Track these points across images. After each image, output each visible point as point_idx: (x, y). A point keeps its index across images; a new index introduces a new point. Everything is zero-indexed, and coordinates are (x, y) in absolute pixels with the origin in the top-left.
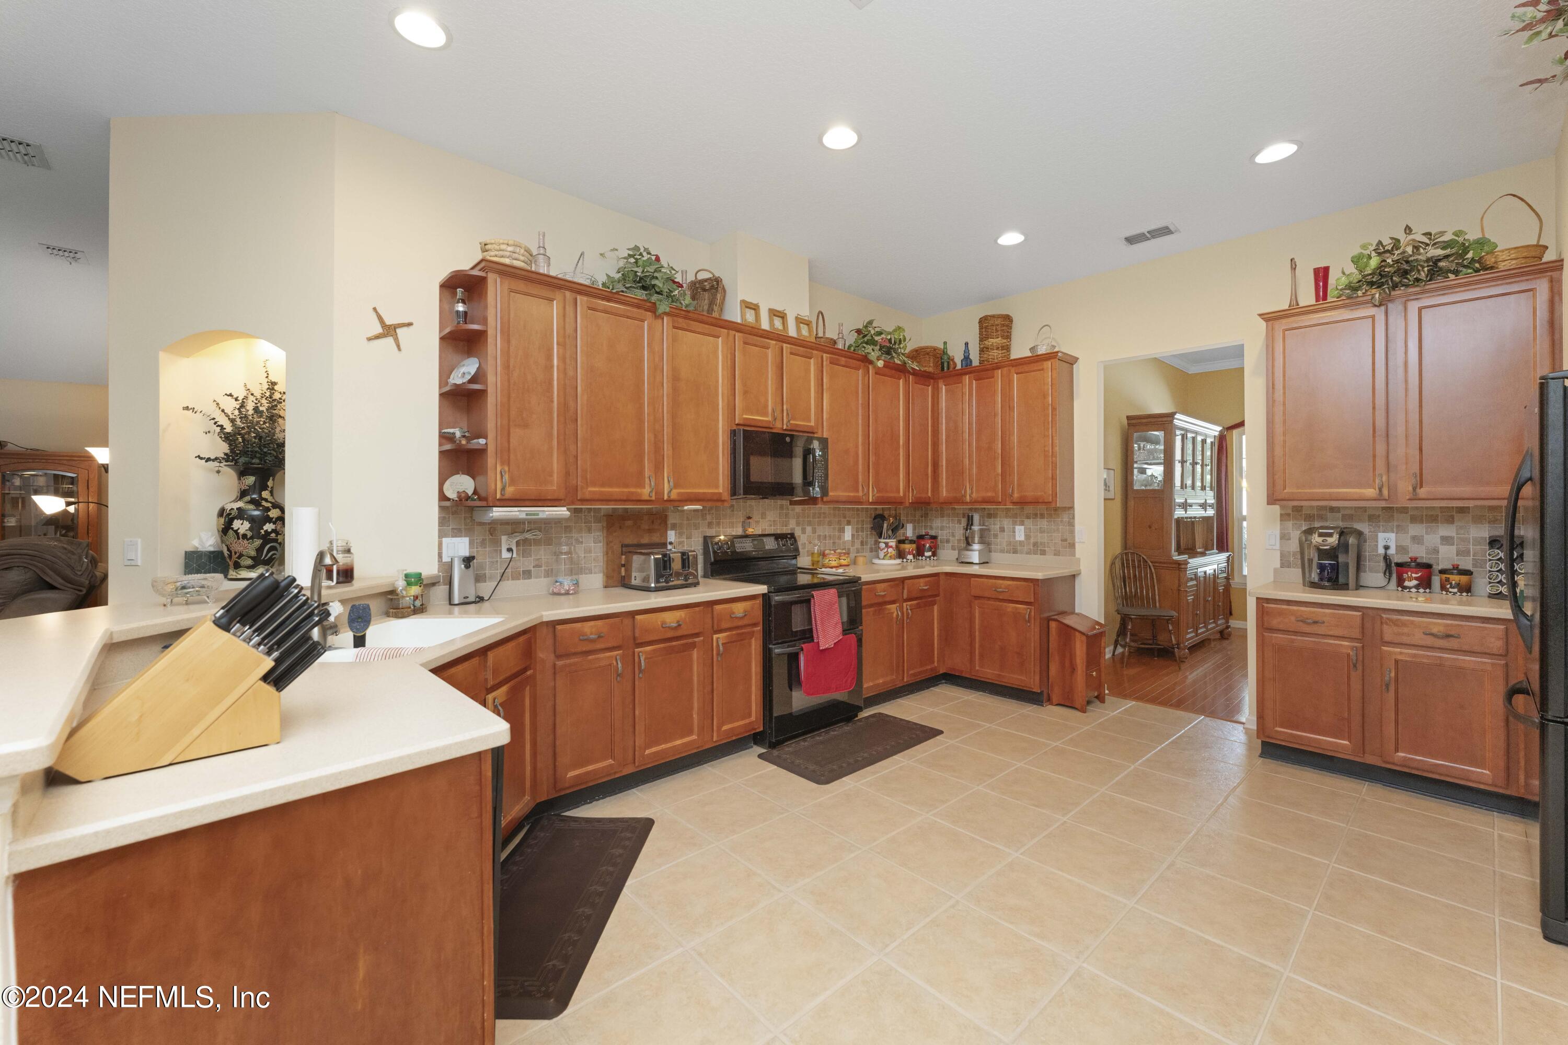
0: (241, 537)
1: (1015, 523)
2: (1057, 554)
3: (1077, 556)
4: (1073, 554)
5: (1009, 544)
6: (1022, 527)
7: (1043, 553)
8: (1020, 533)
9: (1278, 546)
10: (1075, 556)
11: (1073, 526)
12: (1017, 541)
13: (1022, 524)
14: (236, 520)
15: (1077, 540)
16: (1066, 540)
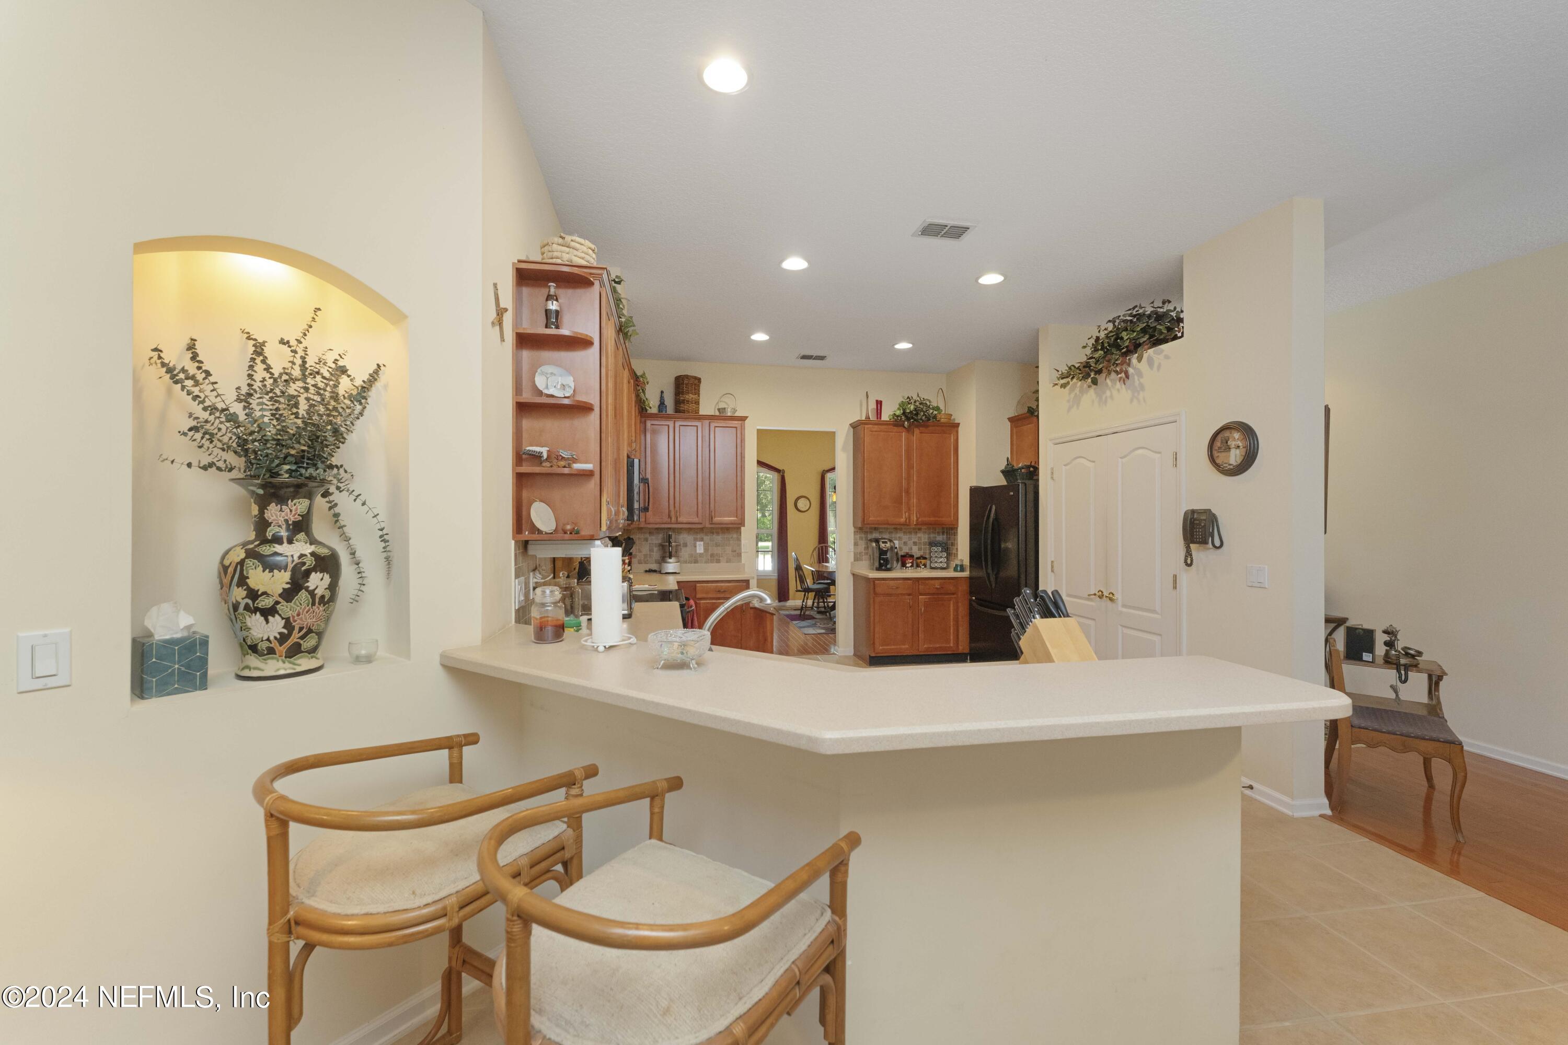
0: (317, 600)
1: (696, 540)
2: (728, 561)
3: (743, 561)
4: (740, 561)
5: (691, 556)
6: (702, 543)
7: (718, 561)
8: (700, 548)
9: (853, 550)
10: (741, 562)
11: (740, 541)
12: (698, 554)
13: (702, 540)
14: (313, 574)
15: (743, 551)
16: (735, 551)
